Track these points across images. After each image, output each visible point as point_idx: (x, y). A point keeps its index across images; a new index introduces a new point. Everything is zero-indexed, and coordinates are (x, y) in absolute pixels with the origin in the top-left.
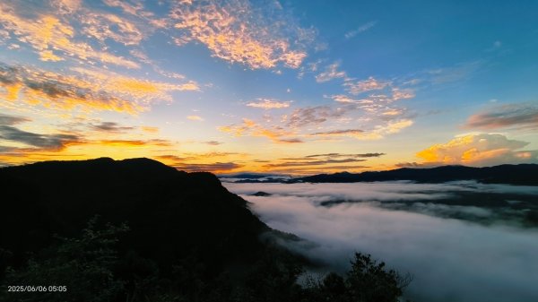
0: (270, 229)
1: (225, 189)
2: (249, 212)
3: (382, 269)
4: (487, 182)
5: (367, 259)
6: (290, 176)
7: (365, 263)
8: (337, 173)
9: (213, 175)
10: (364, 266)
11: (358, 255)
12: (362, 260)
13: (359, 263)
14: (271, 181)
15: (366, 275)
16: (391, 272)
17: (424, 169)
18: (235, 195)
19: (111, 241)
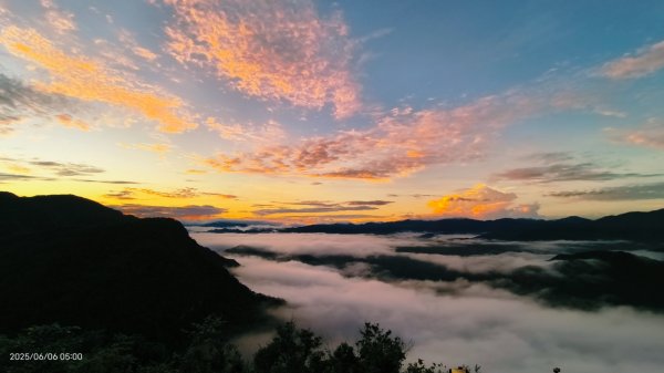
1: (194, 241)
3: (389, 337)
5: (376, 328)
7: (373, 331)
9: (178, 223)
11: (367, 325)
12: (371, 329)
13: (368, 332)
14: (254, 231)
15: (375, 343)
16: (396, 339)
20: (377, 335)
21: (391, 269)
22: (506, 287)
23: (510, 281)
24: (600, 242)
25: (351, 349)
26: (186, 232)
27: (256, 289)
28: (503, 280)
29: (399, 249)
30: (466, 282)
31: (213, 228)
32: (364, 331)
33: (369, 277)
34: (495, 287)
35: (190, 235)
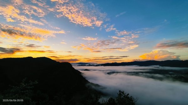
0: (89, 82)
1: (74, 68)
2: (82, 76)
3: (128, 96)
4: (162, 66)
5: (123, 93)
6: (97, 64)
7: (122, 94)
8: (113, 63)
9: (69, 63)
10: (122, 95)
11: (120, 91)
12: (121, 93)
13: (120, 94)
14: (90, 65)
16: (131, 97)
17: (142, 62)
18: (77, 70)
19: (31, 87)
20: (124, 95)
26: (72, 66)
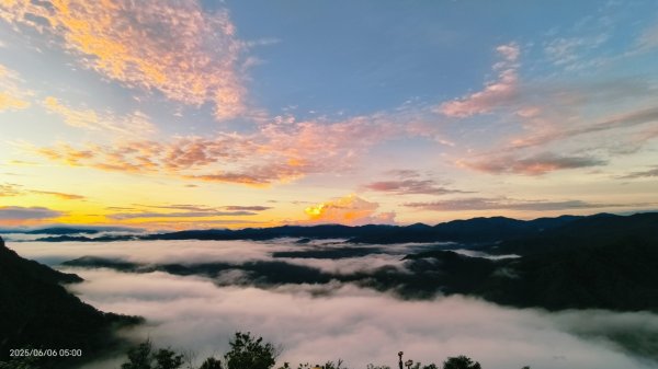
1: (12, 252)
3: (260, 344)
5: (246, 337)
10: (243, 345)
11: (238, 335)
12: (241, 339)
13: (238, 342)
14: (108, 238)
16: (267, 345)
20: (247, 344)
21: (267, 275)
22: (372, 285)
23: (375, 280)
24: (437, 243)
25: (219, 363)
27: (104, 308)
28: (370, 279)
29: (277, 255)
30: (338, 283)
31: (46, 236)
32: (234, 342)
33: (245, 284)
34: (362, 286)
35: (7, 245)
